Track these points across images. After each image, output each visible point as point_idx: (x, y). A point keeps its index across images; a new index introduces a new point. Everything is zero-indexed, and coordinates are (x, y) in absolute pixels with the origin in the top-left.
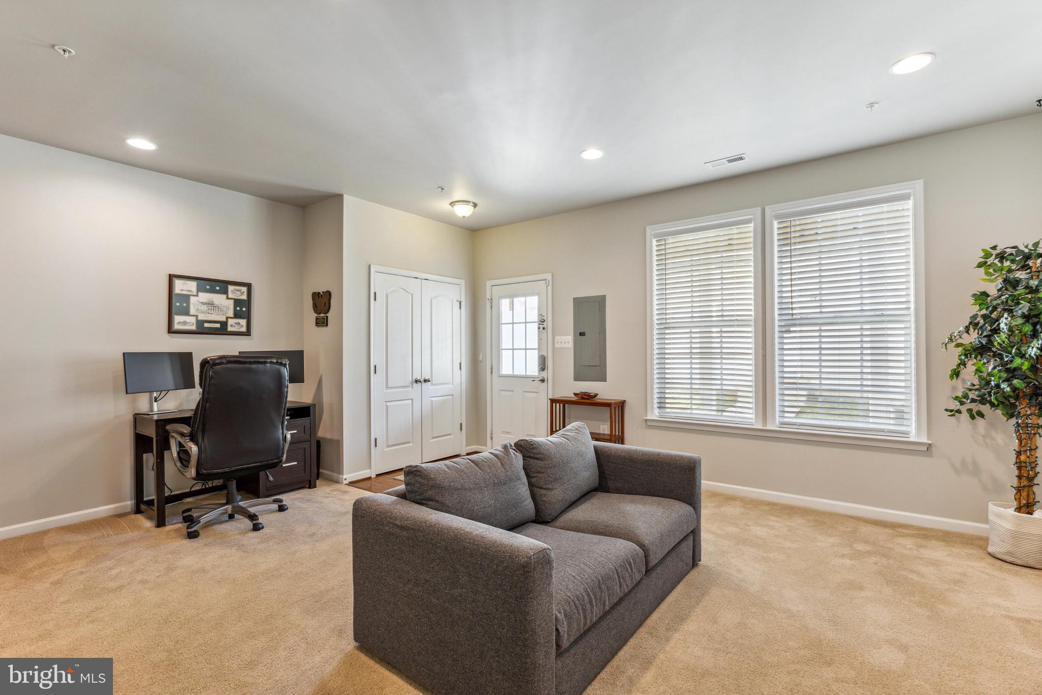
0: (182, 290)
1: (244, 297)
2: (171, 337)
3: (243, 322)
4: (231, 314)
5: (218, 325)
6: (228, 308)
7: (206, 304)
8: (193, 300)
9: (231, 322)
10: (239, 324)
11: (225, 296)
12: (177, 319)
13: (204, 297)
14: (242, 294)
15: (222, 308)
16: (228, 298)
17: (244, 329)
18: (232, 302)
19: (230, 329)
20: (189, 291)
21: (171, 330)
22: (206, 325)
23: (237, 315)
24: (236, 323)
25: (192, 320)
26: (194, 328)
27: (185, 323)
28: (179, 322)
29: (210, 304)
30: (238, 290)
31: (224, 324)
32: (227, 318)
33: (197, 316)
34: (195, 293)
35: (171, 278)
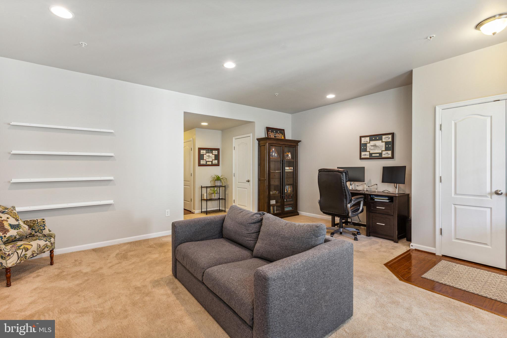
0: (364, 142)
1: (390, 140)
2: (361, 161)
3: (390, 152)
4: (384, 149)
5: (378, 155)
6: (382, 146)
7: (373, 146)
8: (368, 145)
9: (384, 153)
10: (388, 153)
11: (381, 141)
12: (363, 153)
13: (372, 143)
14: (389, 138)
15: (380, 147)
16: (382, 142)
17: (390, 156)
18: (384, 143)
19: (383, 156)
20: (367, 141)
21: (361, 159)
22: (373, 155)
23: (387, 149)
24: (386, 153)
25: (368, 153)
26: (368, 157)
27: (365, 155)
28: (363, 155)
29: (375, 146)
30: (387, 137)
31: (381, 154)
32: (382, 151)
33: (369, 152)
34: (369, 142)
35: (361, 137)
